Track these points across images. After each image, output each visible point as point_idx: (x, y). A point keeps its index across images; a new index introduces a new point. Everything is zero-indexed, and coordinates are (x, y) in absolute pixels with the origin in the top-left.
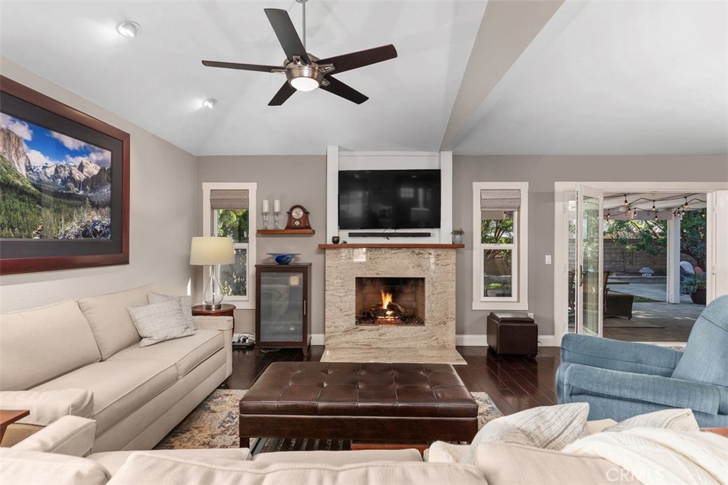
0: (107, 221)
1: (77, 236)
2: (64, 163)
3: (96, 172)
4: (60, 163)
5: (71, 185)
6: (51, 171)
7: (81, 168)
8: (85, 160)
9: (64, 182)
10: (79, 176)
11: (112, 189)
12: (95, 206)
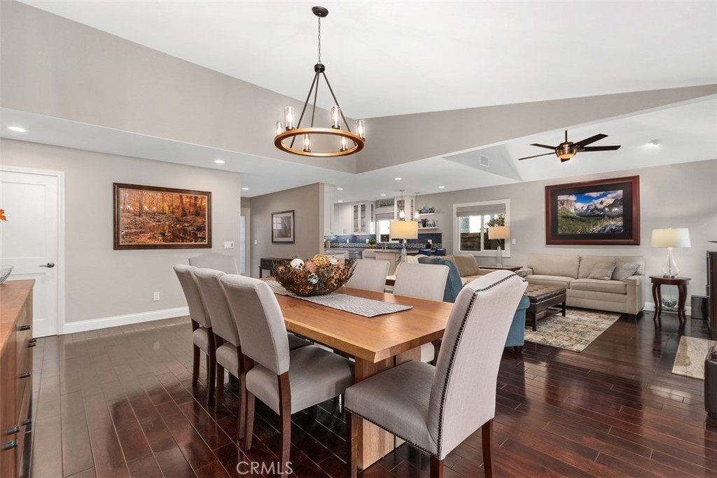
0: (620, 223)
1: (599, 232)
2: (592, 203)
3: (611, 202)
4: (589, 204)
5: (595, 211)
6: (585, 208)
7: (602, 203)
8: (603, 199)
9: (592, 211)
10: (599, 206)
11: (623, 208)
12: (611, 217)
